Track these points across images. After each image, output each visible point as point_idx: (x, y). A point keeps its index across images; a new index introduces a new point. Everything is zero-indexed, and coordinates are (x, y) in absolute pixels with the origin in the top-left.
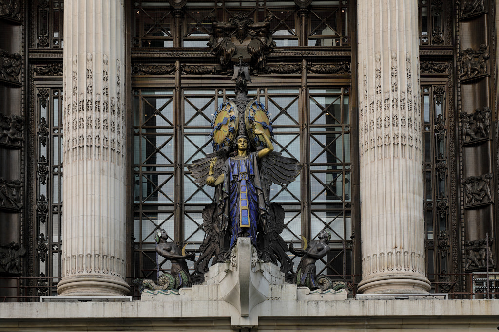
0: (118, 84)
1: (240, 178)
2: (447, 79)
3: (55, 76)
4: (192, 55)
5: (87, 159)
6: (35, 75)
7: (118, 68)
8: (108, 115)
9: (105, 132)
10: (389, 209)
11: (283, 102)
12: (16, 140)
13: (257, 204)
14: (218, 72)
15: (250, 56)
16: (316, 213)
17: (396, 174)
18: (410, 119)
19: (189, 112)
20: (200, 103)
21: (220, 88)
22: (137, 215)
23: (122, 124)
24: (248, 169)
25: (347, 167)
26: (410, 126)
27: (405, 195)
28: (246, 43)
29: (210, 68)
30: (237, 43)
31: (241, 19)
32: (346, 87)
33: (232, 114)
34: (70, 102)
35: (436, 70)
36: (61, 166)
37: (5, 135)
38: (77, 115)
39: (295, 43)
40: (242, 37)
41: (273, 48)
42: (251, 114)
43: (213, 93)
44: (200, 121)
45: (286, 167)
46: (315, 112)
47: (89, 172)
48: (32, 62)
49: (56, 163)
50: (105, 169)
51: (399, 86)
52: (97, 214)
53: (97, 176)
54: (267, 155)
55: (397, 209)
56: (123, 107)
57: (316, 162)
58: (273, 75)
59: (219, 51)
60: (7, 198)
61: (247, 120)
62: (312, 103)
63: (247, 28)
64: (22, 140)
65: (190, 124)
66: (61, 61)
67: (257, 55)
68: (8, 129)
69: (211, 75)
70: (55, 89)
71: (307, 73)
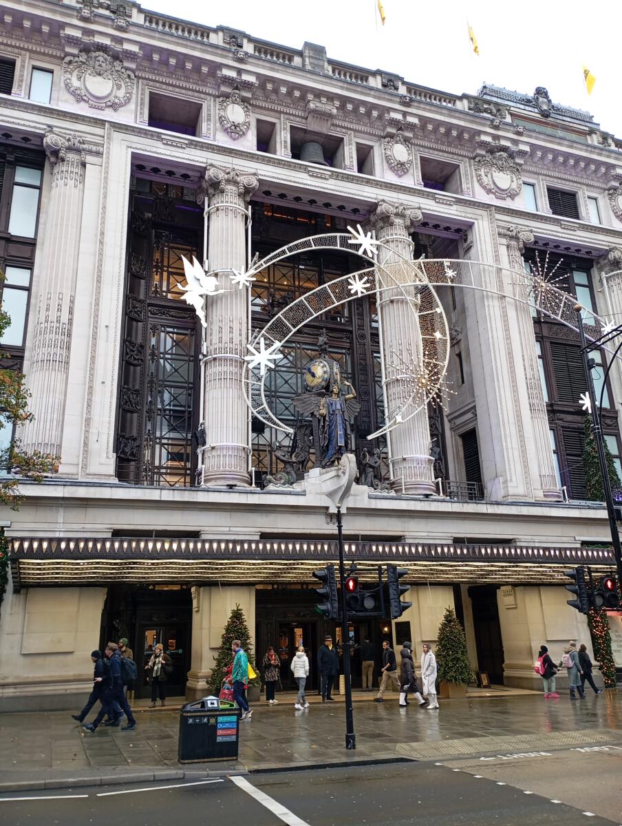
1: (336, 413)
24: (341, 407)
33: (325, 369)
61: (334, 374)
64: (142, 360)
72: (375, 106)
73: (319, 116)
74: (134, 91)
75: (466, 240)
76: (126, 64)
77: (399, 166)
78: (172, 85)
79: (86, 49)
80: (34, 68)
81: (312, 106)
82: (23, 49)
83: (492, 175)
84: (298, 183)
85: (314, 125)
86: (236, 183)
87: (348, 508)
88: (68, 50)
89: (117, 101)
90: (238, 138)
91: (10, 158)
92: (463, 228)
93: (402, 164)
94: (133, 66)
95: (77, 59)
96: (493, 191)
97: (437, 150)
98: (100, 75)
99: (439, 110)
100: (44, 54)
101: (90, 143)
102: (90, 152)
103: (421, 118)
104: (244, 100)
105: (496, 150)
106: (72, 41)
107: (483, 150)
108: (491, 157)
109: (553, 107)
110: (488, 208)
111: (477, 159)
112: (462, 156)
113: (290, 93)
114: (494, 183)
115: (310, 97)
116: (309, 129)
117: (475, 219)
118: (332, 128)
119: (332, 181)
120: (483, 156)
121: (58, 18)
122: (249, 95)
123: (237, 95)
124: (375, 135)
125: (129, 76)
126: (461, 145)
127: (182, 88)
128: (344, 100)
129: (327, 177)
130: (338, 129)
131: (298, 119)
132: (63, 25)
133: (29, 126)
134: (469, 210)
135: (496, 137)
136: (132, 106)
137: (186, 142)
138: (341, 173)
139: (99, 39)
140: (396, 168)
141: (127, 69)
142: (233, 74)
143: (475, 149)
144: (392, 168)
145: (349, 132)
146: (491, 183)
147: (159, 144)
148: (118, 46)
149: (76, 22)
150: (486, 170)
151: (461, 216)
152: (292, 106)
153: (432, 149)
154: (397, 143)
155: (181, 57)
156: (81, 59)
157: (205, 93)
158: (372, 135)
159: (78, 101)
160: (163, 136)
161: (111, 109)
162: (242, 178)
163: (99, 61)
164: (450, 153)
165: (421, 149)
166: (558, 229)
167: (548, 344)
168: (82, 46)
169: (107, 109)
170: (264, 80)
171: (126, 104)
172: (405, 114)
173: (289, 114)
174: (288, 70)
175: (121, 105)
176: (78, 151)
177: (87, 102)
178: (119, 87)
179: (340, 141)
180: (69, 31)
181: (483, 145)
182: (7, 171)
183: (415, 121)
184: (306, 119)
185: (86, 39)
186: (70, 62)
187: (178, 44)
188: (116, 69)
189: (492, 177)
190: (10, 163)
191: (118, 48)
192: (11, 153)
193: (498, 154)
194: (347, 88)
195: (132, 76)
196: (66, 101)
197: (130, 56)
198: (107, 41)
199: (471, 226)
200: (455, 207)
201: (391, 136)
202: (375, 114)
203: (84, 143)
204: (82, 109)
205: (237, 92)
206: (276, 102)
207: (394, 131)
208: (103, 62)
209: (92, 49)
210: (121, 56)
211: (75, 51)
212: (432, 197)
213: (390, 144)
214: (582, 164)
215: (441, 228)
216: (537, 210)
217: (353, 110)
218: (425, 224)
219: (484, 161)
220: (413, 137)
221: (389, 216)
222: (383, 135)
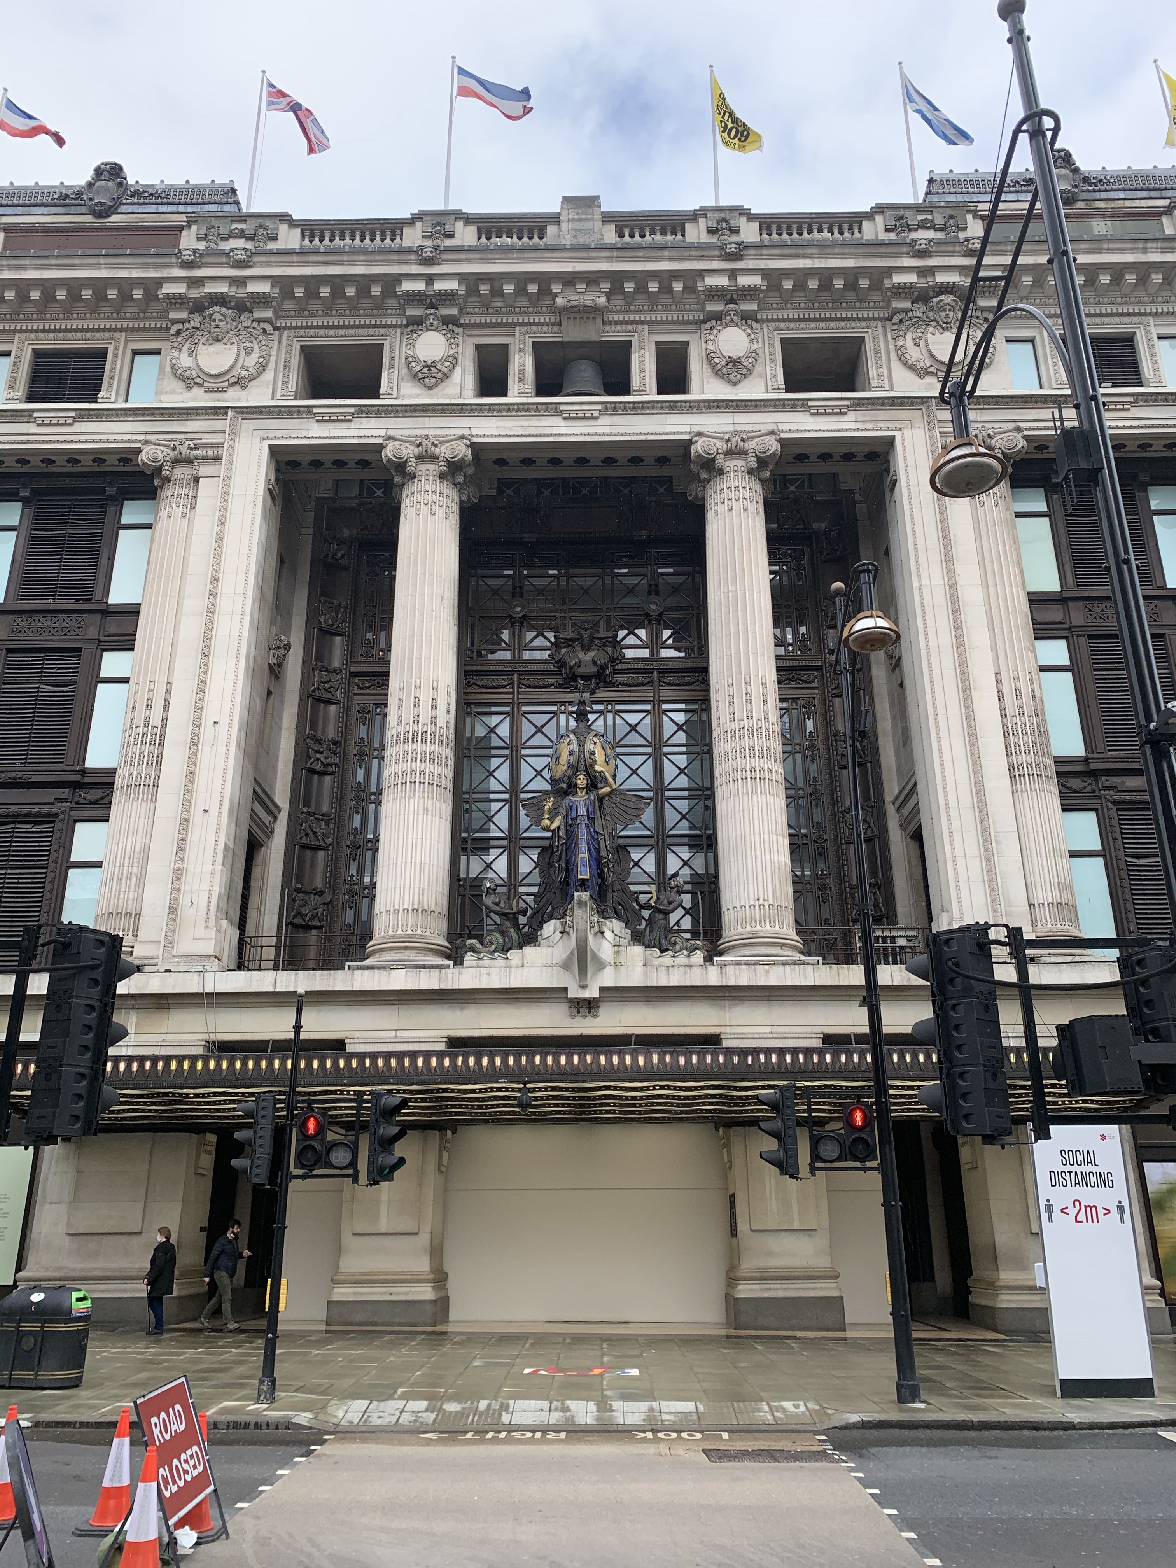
0: (448, 712)
1: (578, 821)
2: (817, 691)
3: (379, 690)
4: (532, 668)
5: (410, 797)
6: (356, 690)
7: (449, 694)
8: (435, 747)
9: (432, 766)
11: (633, 719)
12: (330, 764)
13: (598, 850)
14: (560, 686)
15: (594, 669)
16: (673, 848)
19: (527, 730)
20: (539, 720)
21: (563, 703)
22: (464, 849)
23: (451, 756)
24: (587, 811)
28: (592, 654)
29: (551, 682)
30: (581, 655)
31: (586, 629)
33: (571, 747)
34: (394, 732)
35: (805, 682)
36: (380, 792)
37: (318, 759)
38: (401, 747)
39: (646, 653)
40: (586, 649)
41: (622, 659)
42: (592, 747)
43: (554, 708)
44: (539, 740)
45: (632, 805)
46: (668, 728)
47: (411, 812)
48: (353, 675)
49: (373, 789)
54: (609, 794)
56: (452, 737)
57: (670, 787)
58: (621, 688)
59: (561, 664)
60: (315, 833)
61: (587, 754)
62: (665, 718)
63: (592, 638)
64: (336, 764)
65: (528, 744)
66: (387, 674)
68: (321, 753)
69: (552, 689)
70: (378, 705)
71: (659, 685)
72: (675, 275)
73: (578, 316)
74: (274, 352)
75: (887, 471)
76: (257, 314)
77: (730, 365)
78: (333, 327)
79: (198, 307)
80: (135, 353)
81: (560, 301)
82: (116, 330)
83: (926, 340)
84: (544, 435)
85: (574, 332)
86: (434, 458)
87: (602, 989)
88: (173, 315)
89: (243, 372)
90: (436, 386)
91: (111, 491)
92: (877, 449)
93: (734, 362)
94: (269, 314)
95: (187, 325)
96: (931, 370)
97: (815, 320)
98: (218, 341)
99: (801, 252)
100: (145, 330)
101: (206, 446)
102: (205, 460)
103: (765, 273)
104: (448, 321)
105: (931, 294)
106: (176, 301)
107: (905, 299)
108: (924, 309)
109: (1086, 180)
110: (922, 403)
111: (896, 319)
112: (868, 319)
113: (521, 290)
114: (932, 356)
115: (556, 288)
116: (566, 339)
117: (896, 429)
118: (608, 328)
119: (605, 420)
120: (906, 311)
121: (152, 273)
122: (455, 311)
123: (431, 317)
124: (689, 322)
125: (264, 330)
126: (860, 301)
127: (349, 327)
128: (617, 279)
129: (596, 414)
130: (619, 327)
131: (545, 328)
132: (159, 282)
133: (122, 441)
134: (882, 415)
135: (924, 272)
136: (269, 375)
137: (352, 410)
138: (621, 403)
139: (211, 289)
140: (725, 370)
141: (259, 321)
142: (420, 286)
143: (889, 302)
144: (718, 373)
145: (640, 327)
146: (926, 355)
147: (312, 423)
148: (240, 291)
149: (177, 272)
150: (916, 335)
151: (866, 430)
152: (531, 309)
153: (805, 320)
154: (727, 326)
155: (338, 280)
156: (192, 324)
157: (386, 326)
158: (683, 322)
159: (189, 388)
160: (315, 410)
161: (237, 387)
162: (443, 448)
163: (214, 320)
164: (842, 319)
165: (782, 325)
167: (1084, 641)
168: (191, 304)
169: (231, 389)
170: (471, 281)
171: (259, 374)
172: (733, 274)
173: (529, 324)
174: (510, 255)
175: (252, 378)
176: (189, 461)
177: (201, 385)
178: (249, 352)
179: (625, 348)
180: (169, 289)
181: (902, 291)
182: (111, 510)
183: (755, 280)
184: (560, 324)
185: (195, 293)
186: (179, 332)
187: (327, 263)
188: (245, 324)
189: (927, 345)
190: (112, 499)
191: (241, 293)
192: (111, 484)
193: (935, 300)
194: (618, 257)
195: (269, 329)
196: (173, 392)
197: (262, 300)
198: (223, 289)
199: (890, 442)
200: (851, 416)
201: (717, 317)
202: (678, 287)
203: (197, 449)
204: (197, 398)
205: (432, 311)
206: (504, 310)
207: (718, 307)
208: (220, 320)
209: (206, 304)
210: (248, 304)
211: (184, 315)
212: (803, 406)
213: (715, 332)
214: (1131, 278)
215: (836, 458)
216: (1041, 387)
217: (637, 290)
218: (802, 458)
219: (910, 319)
220: (760, 309)
221: (714, 459)
222: (702, 318)
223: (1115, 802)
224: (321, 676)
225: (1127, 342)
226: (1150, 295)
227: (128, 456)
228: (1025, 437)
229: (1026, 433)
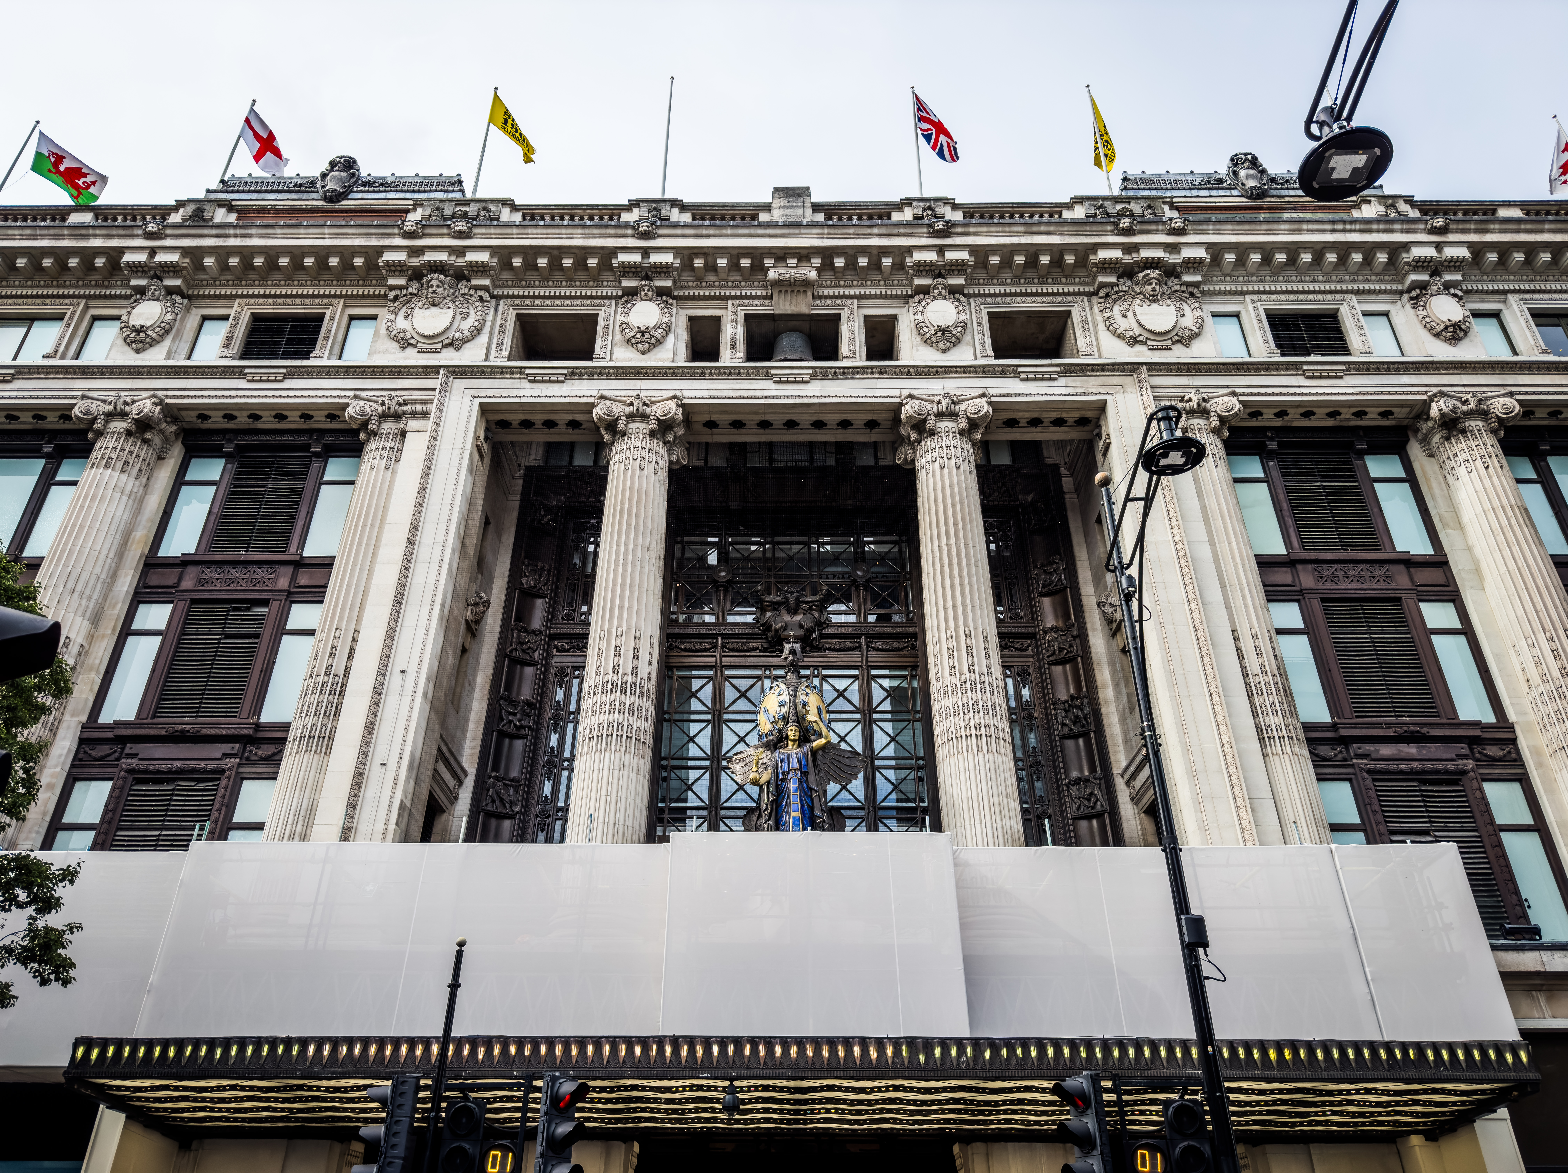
0: (650, 663)
1: (790, 776)
2: (1031, 659)
3: (578, 653)
4: (737, 631)
5: (605, 750)
6: (555, 653)
7: (652, 645)
8: (635, 699)
9: (631, 719)
10: (977, 817)
11: (841, 684)
12: (523, 727)
13: (812, 809)
14: (765, 650)
15: (801, 633)
16: (885, 821)
17: (983, 772)
18: (993, 705)
19: (730, 694)
20: (743, 684)
21: (767, 668)
22: (661, 821)
23: (652, 708)
24: (800, 764)
25: (921, 762)
26: (995, 714)
27: (996, 799)
28: (798, 618)
29: (756, 645)
30: (787, 618)
31: (792, 593)
32: (914, 667)
33: (782, 698)
34: (592, 683)
35: (1017, 649)
36: (572, 758)
37: (510, 722)
38: (599, 698)
39: (853, 618)
40: (793, 612)
41: (828, 623)
42: (804, 698)
43: (759, 673)
44: (743, 705)
45: (847, 761)
46: (878, 695)
47: (606, 766)
48: (553, 637)
49: (567, 754)
50: (627, 763)
51: (976, 667)
52: (612, 821)
53: (616, 772)
54: (824, 748)
55: (988, 817)
56: (653, 689)
57: (881, 755)
58: (828, 653)
59: (767, 627)
60: (502, 800)
61: (799, 705)
62: (874, 684)
63: (798, 602)
64: (529, 727)
65: (731, 709)
66: (586, 636)
67: (810, 630)
68: (515, 714)
69: (757, 653)
70: (576, 668)
71: (867, 651)
72: (884, 251)
73: (789, 290)
74: (490, 318)
75: (1099, 435)
76: (475, 282)
77: (939, 334)
78: (550, 297)
79: (417, 275)
80: (352, 318)
81: (772, 275)
82: (335, 296)
83: (1134, 311)
84: (755, 397)
85: (785, 305)
86: (644, 417)
88: (391, 282)
89: (457, 335)
90: (649, 350)
91: (316, 448)
92: (1089, 414)
93: (944, 331)
94: (486, 282)
95: (405, 292)
96: (1141, 338)
97: (1021, 295)
98: (434, 305)
99: (1007, 229)
100: (363, 296)
101: (414, 402)
102: (414, 415)
103: (973, 249)
104: (661, 293)
105: (1136, 269)
106: (396, 268)
107: (1111, 274)
108: (1129, 283)
109: (1273, 180)
110: (1133, 370)
111: (1102, 293)
112: (1074, 294)
113: (734, 265)
114: (1141, 325)
115: (768, 262)
116: (777, 312)
117: (1108, 394)
118: (818, 302)
119: (816, 384)
120: (1111, 285)
121: (374, 242)
122: (669, 283)
123: (646, 288)
124: (897, 297)
125: (481, 299)
126: (1066, 277)
127: (565, 297)
128: (828, 254)
129: (806, 378)
130: (828, 302)
131: (756, 302)
132: (380, 250)
133: (331, 397)
134: (1092, 380)
135: (1129, 249)
136: (483, 338)
137: (565, 371)
138: (831, 368)
139: (430, 257)
140: (934, 339)
141: (477, 288)
142: (636, 258)
143: (1095, 277)
144: (928, 342)
145: (849, 302)
146: (1135, 325)
147: (524, 384)
148: (460, 260)
149: (398, 242)
150: (1122, 308)
151: (1077, 394)
152: (743, 284)
153: (1011, 295)
154: (935, 298)
155: (556, 252)
156: (410, 290)
157: (602, 297)
158: (892, 297)
159: (403, 348)
160: (528, 371)
161: (451, 349)
162: (654, 408)
163: (432, 286)
164: (1048, 294)
165: (989, 300)
166: (1301, 380)
167: (1316, 604)
168: (410, 272)
169: (445, 351)
170: (687, 255)
171: (473, 337)
172: (941, 250)
173: (741, 297)
174: (724, 231)
175: (466, 341)
176: (397, 417)
177: (415, 346)
178: (465, 316)
179: (835, 320)
180: (389, 256)
181: (1107, 266)
182: (315, 467)
183: (964, 255)
184: (771, 298)
185: (415, 262)
186: (396, 298)
187: (547, 236)
188: (462, 291)
189: (1135, 316)
190: (317, 455)
191: (460, 262)
192: (317, 441)
193: (1141, 275)
194: (829, 234)
195: (486, 296)
196: (386, 351)
197: (480, 269)
198: (442, 257)
199: (1102, 407)
200: (1062, 381)
201: (925, 291)
202: (887, 262)
203: (406, 404)
204: (411, 358)
205: (646, 282)
206: (717, 284)
207: (927, 281)
208: (438, 286)
209: (425, 272)
210: (466, 273)
211: (402, 282)
212: (1015, 372)
213: (923, 304)
214: (1332, 257)
215: (1046, 422)
216: (1250, 355)
217: (848, 266)
218: (1011, 423)
219: (1117, 293)
220: (968, 284)
221: (925, 420)
222: (910, 292)
223: (1369, 772)
224: (519, 637)
225: (1331, 319)
226: (1350, 274)
227: (335, 412)
228: (1240, 401)
229: (1241, 398)
